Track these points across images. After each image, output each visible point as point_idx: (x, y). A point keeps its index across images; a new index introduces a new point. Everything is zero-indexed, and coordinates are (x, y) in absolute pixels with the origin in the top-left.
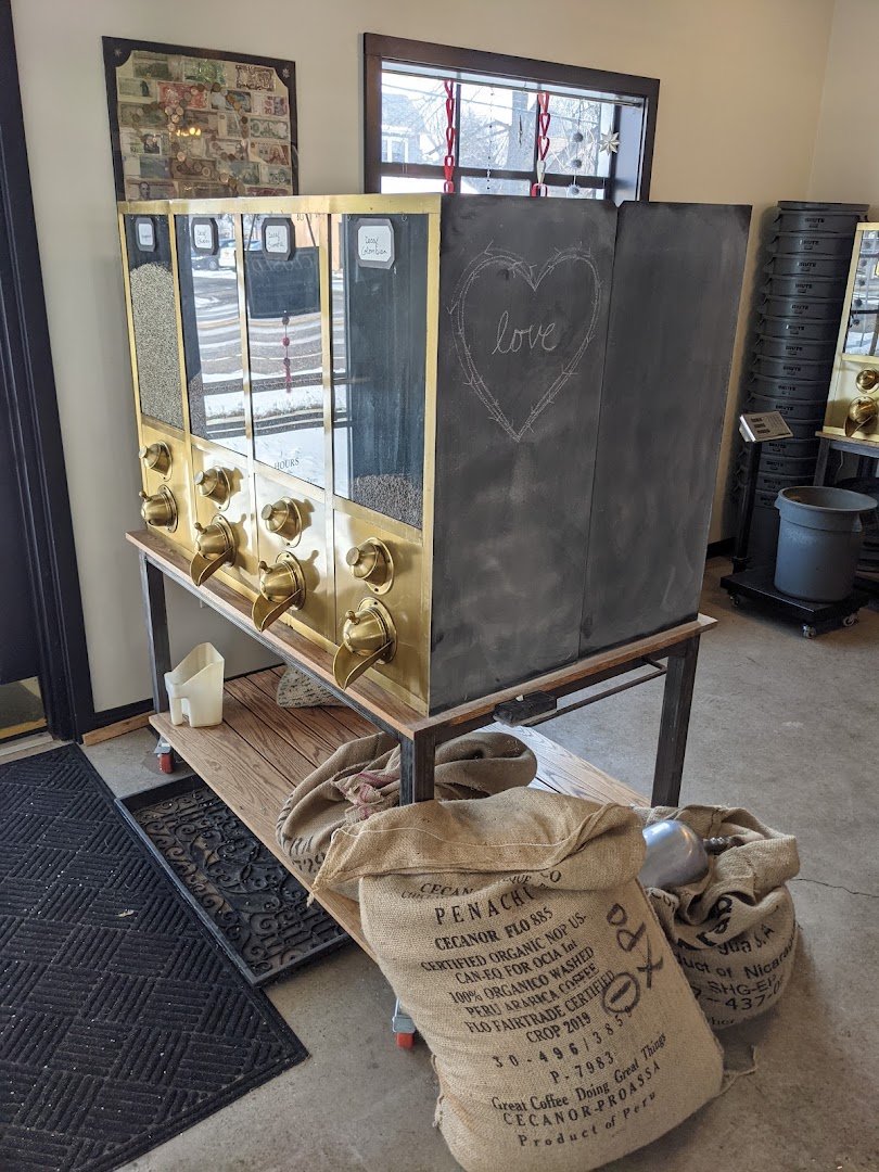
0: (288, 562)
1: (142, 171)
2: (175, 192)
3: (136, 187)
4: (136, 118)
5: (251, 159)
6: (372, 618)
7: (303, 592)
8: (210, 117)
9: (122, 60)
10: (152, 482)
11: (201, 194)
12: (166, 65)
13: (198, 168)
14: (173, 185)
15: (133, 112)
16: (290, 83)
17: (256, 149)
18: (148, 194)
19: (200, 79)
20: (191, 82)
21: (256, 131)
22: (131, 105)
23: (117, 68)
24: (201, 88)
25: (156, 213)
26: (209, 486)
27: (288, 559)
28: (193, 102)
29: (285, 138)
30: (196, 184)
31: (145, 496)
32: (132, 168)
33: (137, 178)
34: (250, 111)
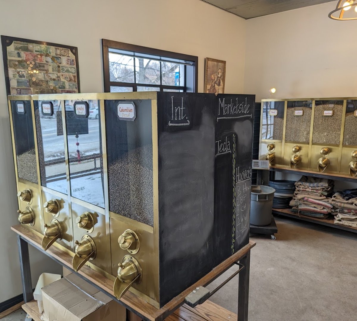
0: (88, 240)
1: (18, 85)
2: (31, 92)
3: (16, 90)
4: (15, 65)
5: (62, 80)
6: (130, 265)
7: (95, 252)
8: (45, 65)
9: (10, 44)
10: (23, 205)
11: (42, 92)
12: (28, 47)
13: (41, 83)
14: (30, 89)
15: (14, 63)
16: (76, 54)
17: (64, 77)
18: (20, 93)
19: (41, 52)
20: (38, 53)
21: (63, 71)
22: (13, 60)
23: (7, 47)
24: (41, 55)
25: (25, 100)
26: (50, 207)
27: (88, 238)
28: (38, 59)
29: (75, 73)
30: (40, 89)
31: (20, 212)
32: (13, 83)
33: (16, 87)
34: (61, 63)
